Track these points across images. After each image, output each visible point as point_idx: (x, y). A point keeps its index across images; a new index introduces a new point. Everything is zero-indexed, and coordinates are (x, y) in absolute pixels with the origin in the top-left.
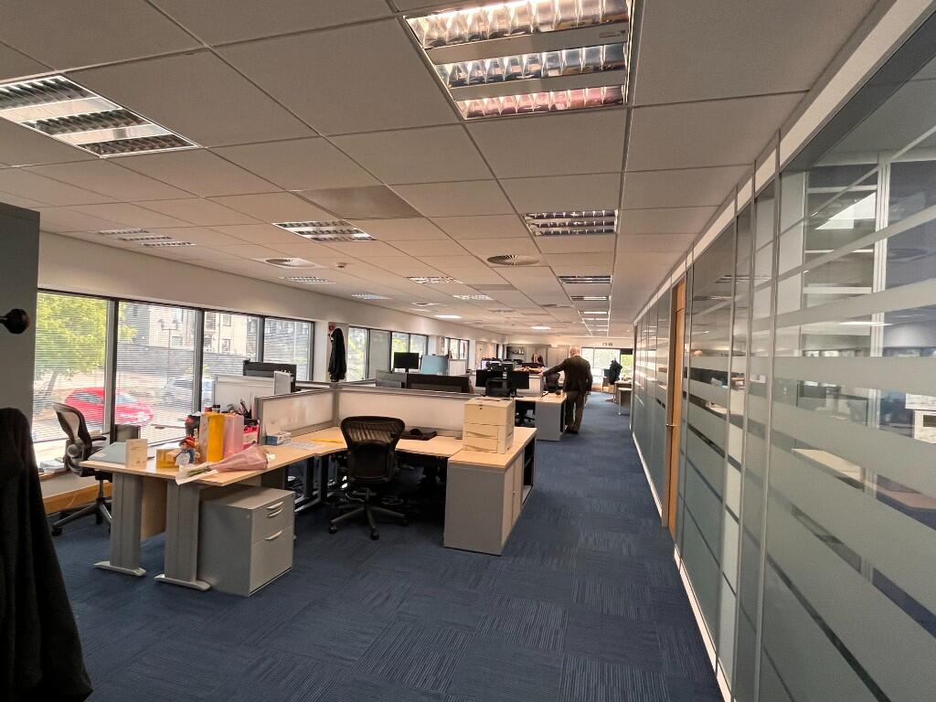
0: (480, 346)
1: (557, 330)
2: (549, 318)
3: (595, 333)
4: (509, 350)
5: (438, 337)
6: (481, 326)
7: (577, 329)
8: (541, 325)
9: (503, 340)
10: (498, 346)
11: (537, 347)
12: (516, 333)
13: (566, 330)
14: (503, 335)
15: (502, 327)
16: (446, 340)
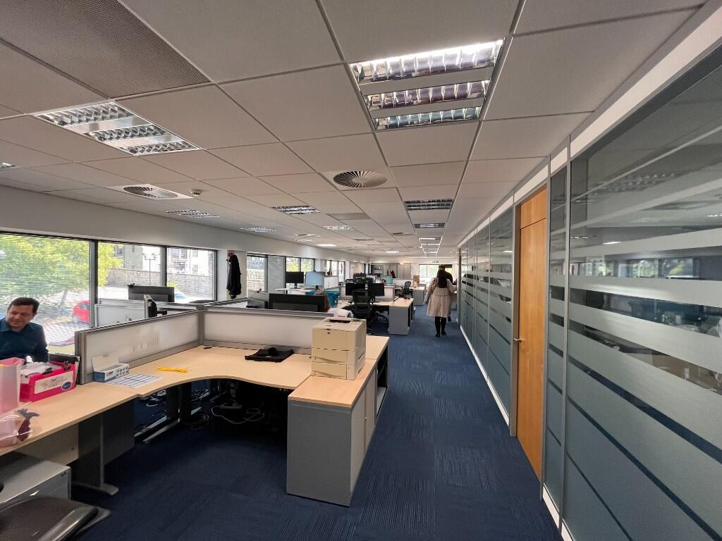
0: (353, 265)
1: (403, 253)
2: (398, 245)
3: (428, 255)
4: (373, 267)
5: (322, 260)
6: (352, 252)
7: (416, 252)
8: (392, 250)
9: (368, 261)
10: (365, 265)
11: (390, 265)
12: (377, 256)
13: (411, 253)
14: (368, 257)
15: (367, 252)
16: (328, 263)
